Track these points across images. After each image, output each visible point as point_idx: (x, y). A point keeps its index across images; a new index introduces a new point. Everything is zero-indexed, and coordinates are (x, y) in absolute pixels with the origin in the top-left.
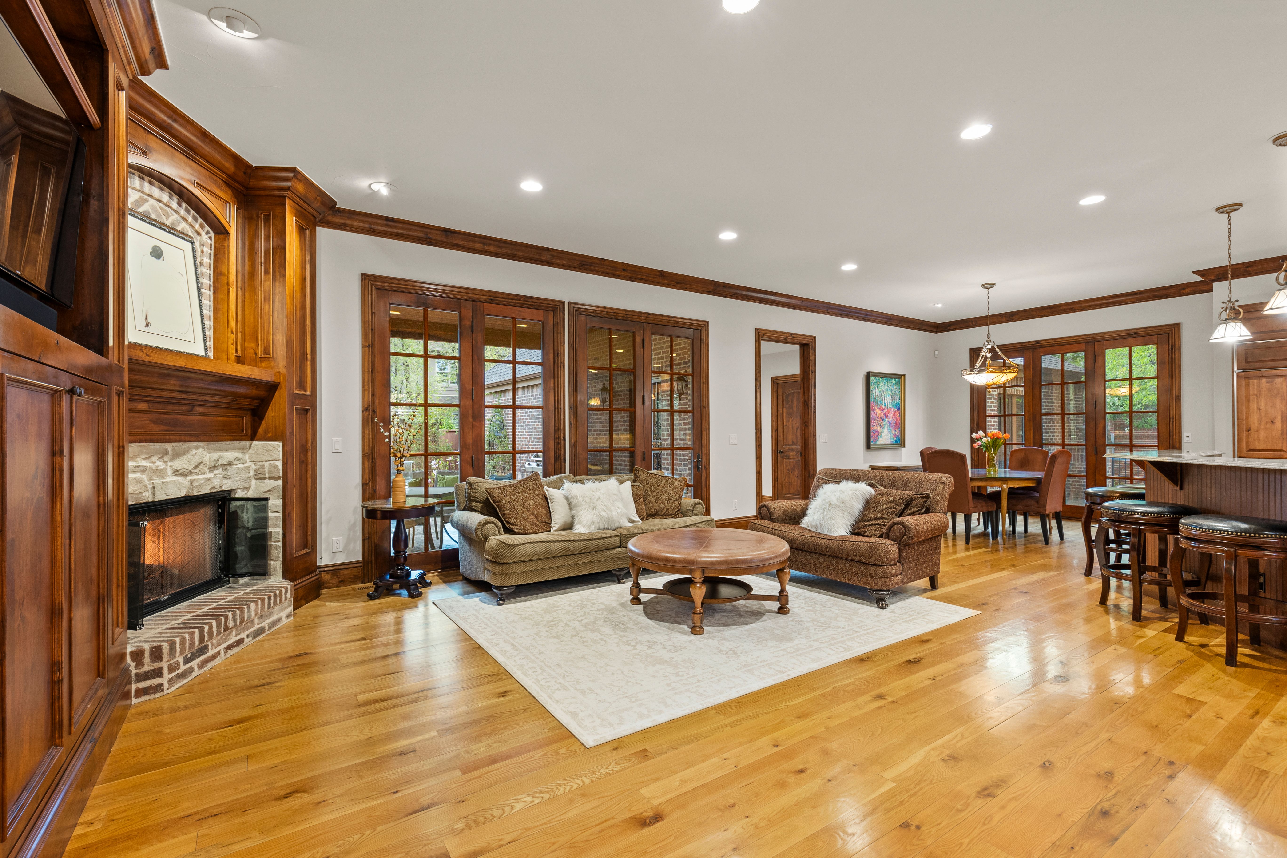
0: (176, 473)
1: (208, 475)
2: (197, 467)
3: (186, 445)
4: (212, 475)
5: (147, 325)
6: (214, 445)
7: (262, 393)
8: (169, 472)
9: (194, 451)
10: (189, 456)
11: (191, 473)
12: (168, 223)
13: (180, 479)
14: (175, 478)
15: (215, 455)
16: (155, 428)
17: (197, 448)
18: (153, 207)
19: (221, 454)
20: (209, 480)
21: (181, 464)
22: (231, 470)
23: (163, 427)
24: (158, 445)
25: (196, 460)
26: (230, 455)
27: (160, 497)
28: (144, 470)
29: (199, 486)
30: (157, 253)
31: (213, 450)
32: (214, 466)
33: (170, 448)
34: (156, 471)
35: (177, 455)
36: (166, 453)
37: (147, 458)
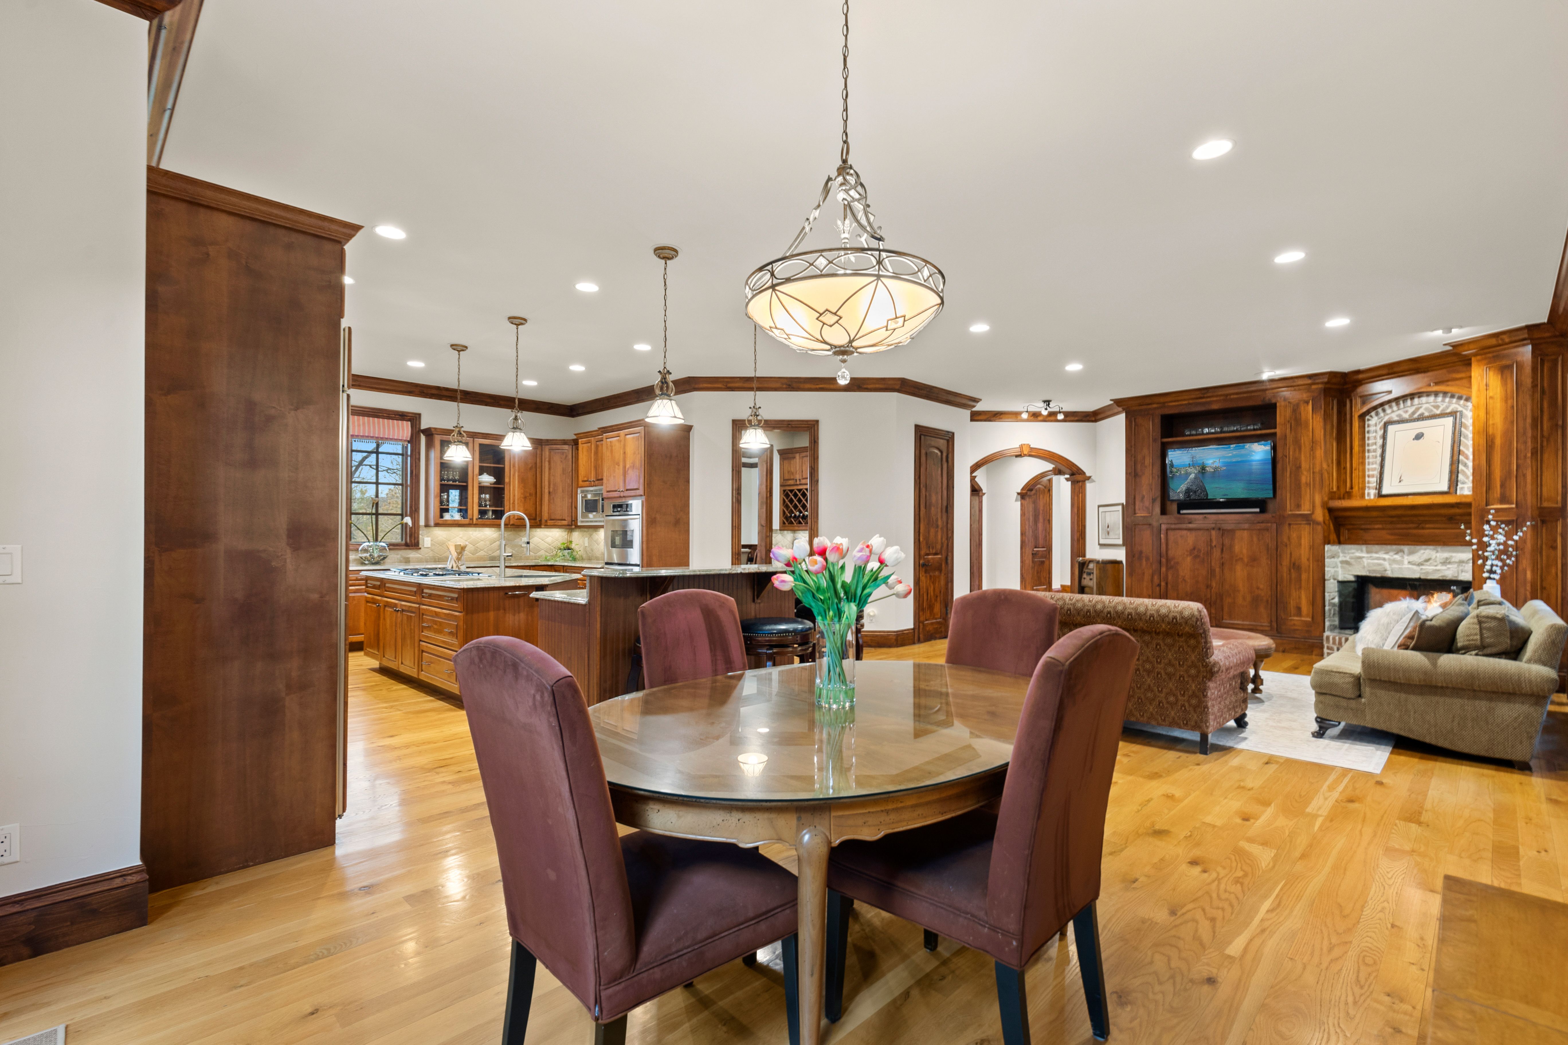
0: (1409, 562)
1: (1439, 567)
3: (1418, 547)
4: (1444, 568)
5: (1400, 481)
8: (1406, 562)
9: (1422, 551)
10: (1419, 554)
11: (1422, 565)
12: (1434, 413)
13: (1415, 567)
14: (1410, 566)
15: (1446, 555)
16: (1393, 537)
17: (1425, 549)
18: (1423, 409)
19: (1454, 554)
20: (1438, 570)
21: (1415, 558)
23: (1397, 537)
24: (1394, 547)
25: (1425, 557)
28: (1384, 559)
29: (1427, 573)
30: (1419, 437)
31: (1443, 551)
32: (1446, 562)
33: (1406, 548)
34: (1394, 561)
35: (1411, 553)
36: (1403, 551)
37: (1387, 553)
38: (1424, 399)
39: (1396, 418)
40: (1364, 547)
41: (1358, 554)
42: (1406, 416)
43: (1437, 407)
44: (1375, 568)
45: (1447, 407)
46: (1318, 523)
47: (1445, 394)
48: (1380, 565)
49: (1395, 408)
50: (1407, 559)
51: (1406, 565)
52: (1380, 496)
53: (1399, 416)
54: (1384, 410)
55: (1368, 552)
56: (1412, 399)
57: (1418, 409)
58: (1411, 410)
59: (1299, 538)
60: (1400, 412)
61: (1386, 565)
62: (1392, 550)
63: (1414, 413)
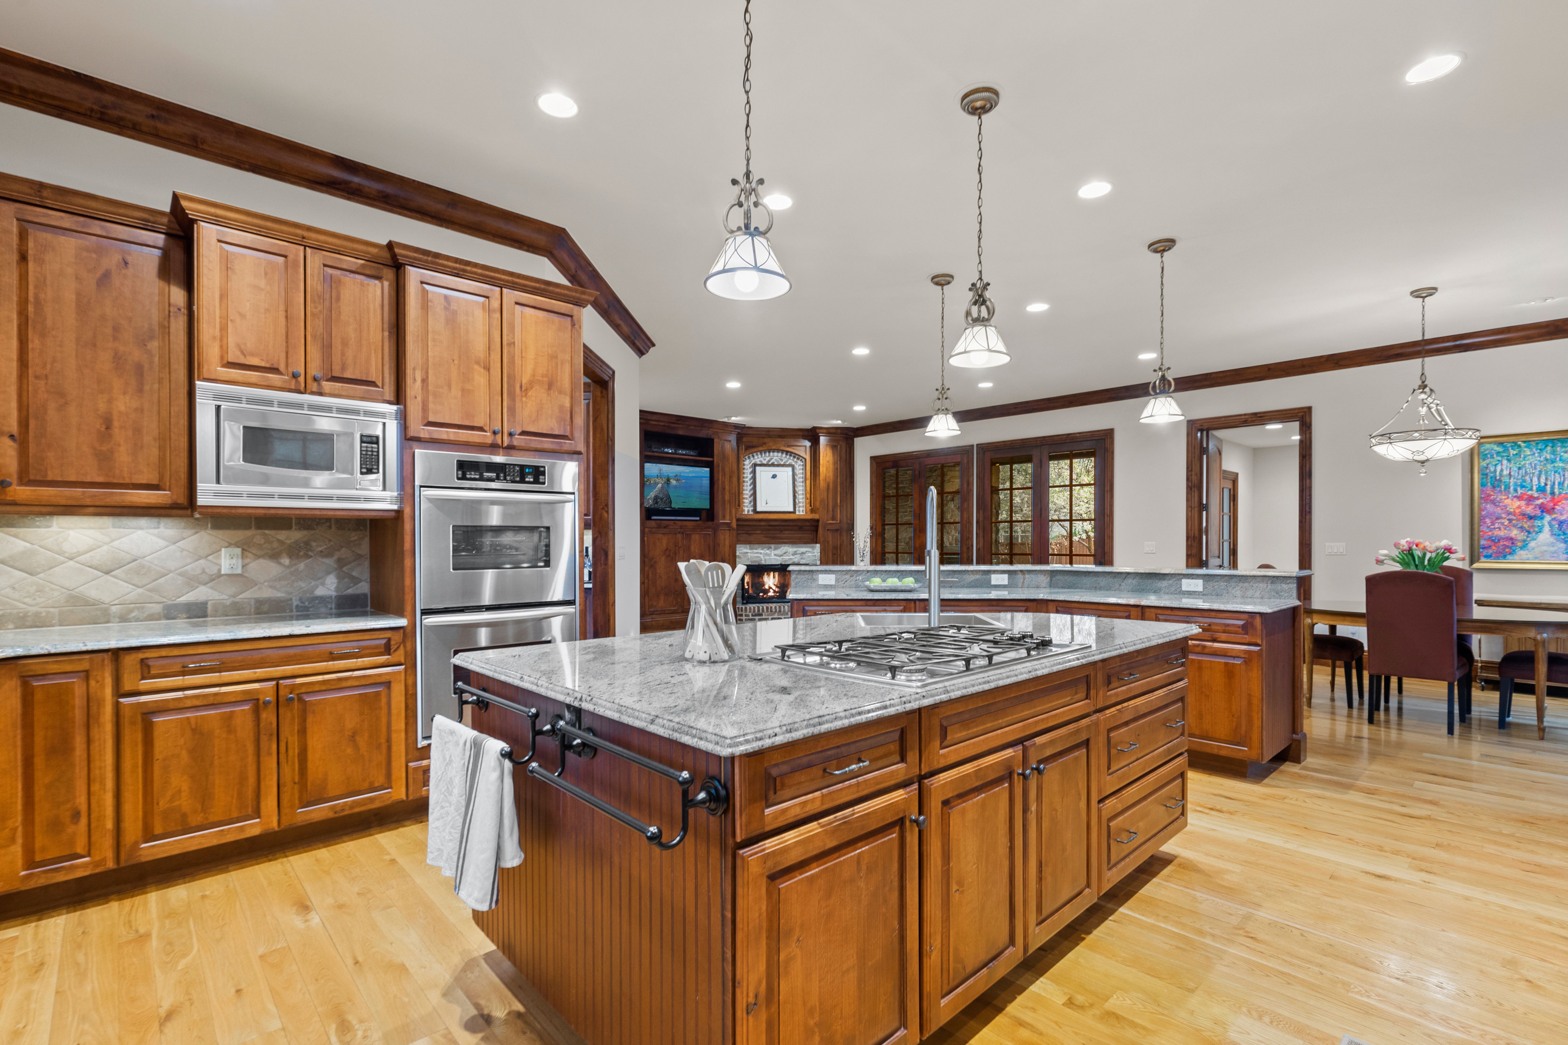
0: (775, 555)
1: (791, 557)
2: (785, 553)
3: (780, 545)
4: (794, 557)
5: (766, 504)
6: (795, 545)
7: (814, 524)
8: (773, 555)
9: (783, 548)
10: (781, 549)
11: (782, 556)
12: (782, 463)
13: (778, 558)
15: (795, 549)
18: (776, 460)
19: (799, 549)
21: (778, 552)
22: (804, 556)
23: (767, 539)
24: (767, 545)
25: (784, 551)
26: (803, 550)
27: (768, 563)
28: (761, 553)
29: (786, 561)
30: (774, 476)
31: (792, 547)
32: (795, 554)
33: (773, 546)
34: (767, 554)
35: (775, 549)
36: (771, 548)
37: (762, 549)
38: (776, 454)
39: (759, 463)
40: (748, 546)
41: (745, 551)
42: (765, 462)
43: (782, 460)
44: (755, 559)
45: (787, 461)
46: (733, 529)
47: (787, 452)
48: (758, 557)
49: (760, 456)
50: (773, 553)
51: (773, 557)
52: (755, 511)
53: (760, 461)
54: (753, 456)
55: (751, 549)
56: (769, 452)
57: (772, 459)
58: (768, 459)
59: (725, 539)
60: (761, 459)
61: (762, 556)
62: (766, 547)
63: (769, 461)
